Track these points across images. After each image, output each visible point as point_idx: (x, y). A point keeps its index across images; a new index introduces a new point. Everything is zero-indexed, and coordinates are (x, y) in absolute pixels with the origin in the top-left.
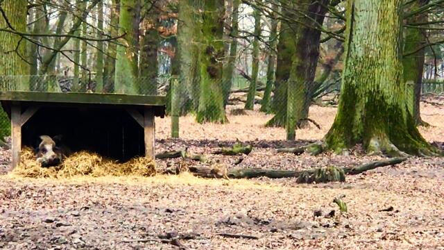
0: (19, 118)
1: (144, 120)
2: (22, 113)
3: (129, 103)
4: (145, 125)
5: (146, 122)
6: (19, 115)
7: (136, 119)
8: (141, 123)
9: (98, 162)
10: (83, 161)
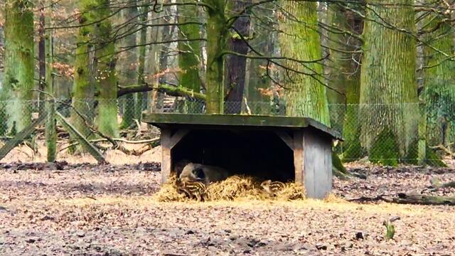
0: (169, 142)
1: (293, 142)
2: (172, 136)
3: (272, 124)
4: (294, 148)
5: (295, 144)
6: (168, 139)
7: (285, 141)
8: (289, 145)
9: (245, 186)
10: (229, 185)
